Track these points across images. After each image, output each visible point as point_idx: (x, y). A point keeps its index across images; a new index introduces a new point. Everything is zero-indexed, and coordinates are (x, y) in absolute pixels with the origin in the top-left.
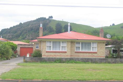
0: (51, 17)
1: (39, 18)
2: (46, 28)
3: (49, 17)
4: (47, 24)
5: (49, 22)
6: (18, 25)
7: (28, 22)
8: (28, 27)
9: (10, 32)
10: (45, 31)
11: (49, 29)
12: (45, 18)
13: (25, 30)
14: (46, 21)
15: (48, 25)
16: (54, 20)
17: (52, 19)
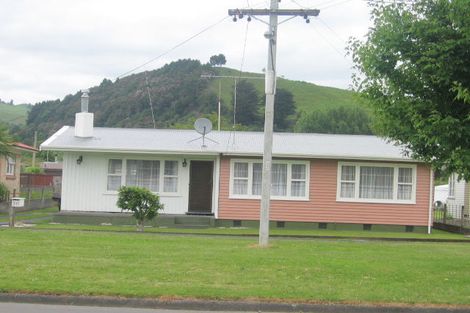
0: (221, 59)
1: (172, 63)
2: (197, 100)
3: (212, 58)
4: (203, 85)
6: (96, 88)
8: (130, 94)
9: (64, 114)
10: (194, 112)
11: (207, 105)
12: (197, 63)
13: (119, 107)
14: (199, 75)
15: (206, 87)
16: (230, 71)
17: (223, 66)
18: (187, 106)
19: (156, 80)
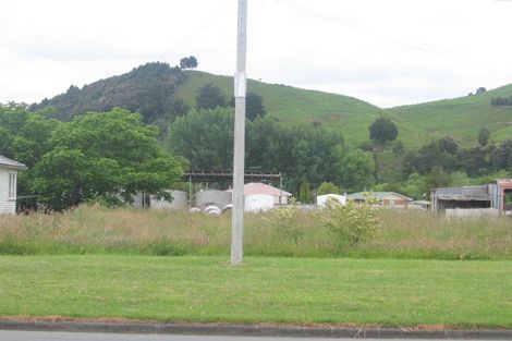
0: (191, 62)
1: (141, 67)
2: (163, 107)
3: (182, 61)
4: (170, 90)
5: (179, 83)
6: (62, 95)
7: (101, 80)
10: (160, 120)
12: (165, 66)
14: (167, 80)
15: (172, 93)
16: (201, 75)
17: (194, 69)
18: (151, 113)
19: (123, 85)
